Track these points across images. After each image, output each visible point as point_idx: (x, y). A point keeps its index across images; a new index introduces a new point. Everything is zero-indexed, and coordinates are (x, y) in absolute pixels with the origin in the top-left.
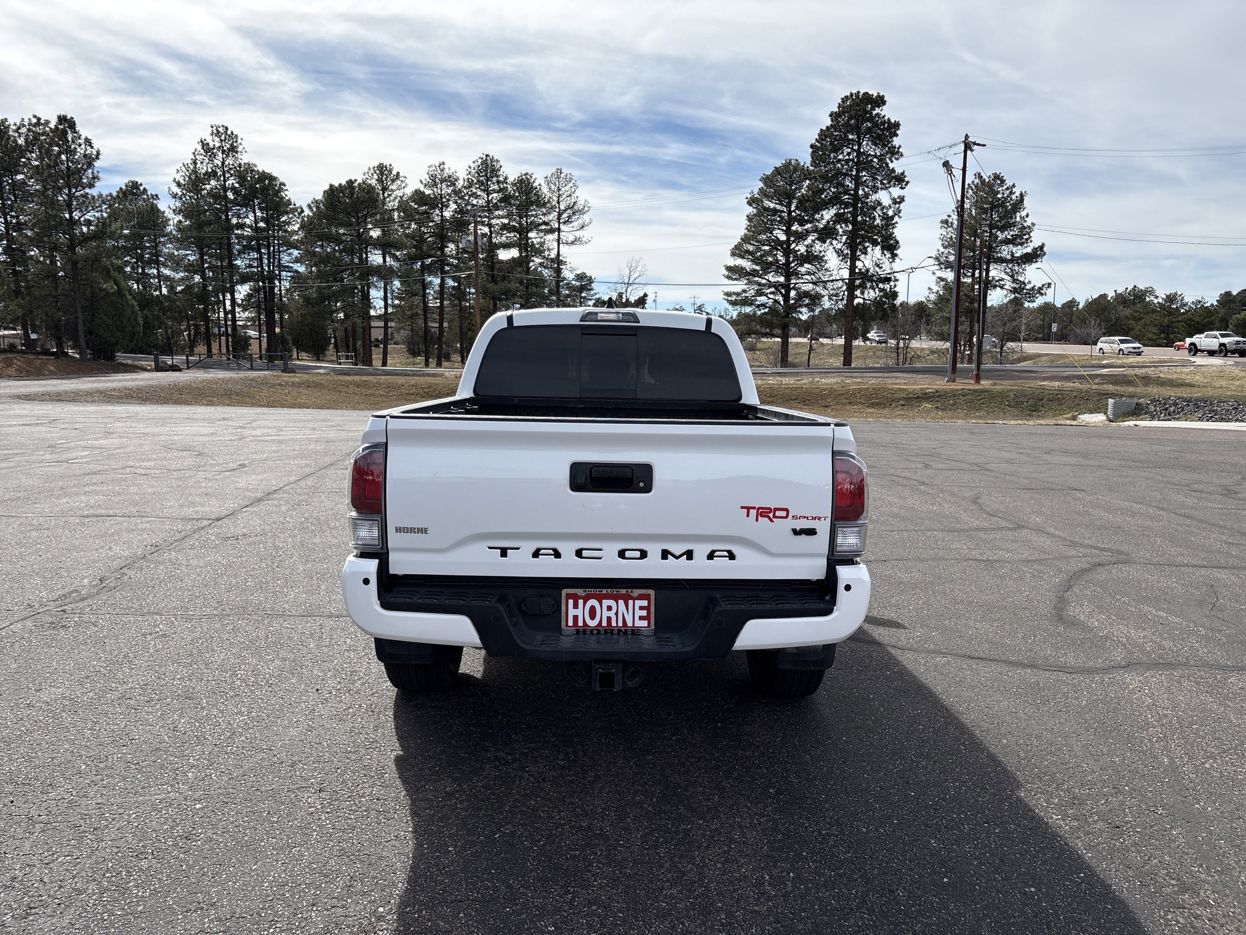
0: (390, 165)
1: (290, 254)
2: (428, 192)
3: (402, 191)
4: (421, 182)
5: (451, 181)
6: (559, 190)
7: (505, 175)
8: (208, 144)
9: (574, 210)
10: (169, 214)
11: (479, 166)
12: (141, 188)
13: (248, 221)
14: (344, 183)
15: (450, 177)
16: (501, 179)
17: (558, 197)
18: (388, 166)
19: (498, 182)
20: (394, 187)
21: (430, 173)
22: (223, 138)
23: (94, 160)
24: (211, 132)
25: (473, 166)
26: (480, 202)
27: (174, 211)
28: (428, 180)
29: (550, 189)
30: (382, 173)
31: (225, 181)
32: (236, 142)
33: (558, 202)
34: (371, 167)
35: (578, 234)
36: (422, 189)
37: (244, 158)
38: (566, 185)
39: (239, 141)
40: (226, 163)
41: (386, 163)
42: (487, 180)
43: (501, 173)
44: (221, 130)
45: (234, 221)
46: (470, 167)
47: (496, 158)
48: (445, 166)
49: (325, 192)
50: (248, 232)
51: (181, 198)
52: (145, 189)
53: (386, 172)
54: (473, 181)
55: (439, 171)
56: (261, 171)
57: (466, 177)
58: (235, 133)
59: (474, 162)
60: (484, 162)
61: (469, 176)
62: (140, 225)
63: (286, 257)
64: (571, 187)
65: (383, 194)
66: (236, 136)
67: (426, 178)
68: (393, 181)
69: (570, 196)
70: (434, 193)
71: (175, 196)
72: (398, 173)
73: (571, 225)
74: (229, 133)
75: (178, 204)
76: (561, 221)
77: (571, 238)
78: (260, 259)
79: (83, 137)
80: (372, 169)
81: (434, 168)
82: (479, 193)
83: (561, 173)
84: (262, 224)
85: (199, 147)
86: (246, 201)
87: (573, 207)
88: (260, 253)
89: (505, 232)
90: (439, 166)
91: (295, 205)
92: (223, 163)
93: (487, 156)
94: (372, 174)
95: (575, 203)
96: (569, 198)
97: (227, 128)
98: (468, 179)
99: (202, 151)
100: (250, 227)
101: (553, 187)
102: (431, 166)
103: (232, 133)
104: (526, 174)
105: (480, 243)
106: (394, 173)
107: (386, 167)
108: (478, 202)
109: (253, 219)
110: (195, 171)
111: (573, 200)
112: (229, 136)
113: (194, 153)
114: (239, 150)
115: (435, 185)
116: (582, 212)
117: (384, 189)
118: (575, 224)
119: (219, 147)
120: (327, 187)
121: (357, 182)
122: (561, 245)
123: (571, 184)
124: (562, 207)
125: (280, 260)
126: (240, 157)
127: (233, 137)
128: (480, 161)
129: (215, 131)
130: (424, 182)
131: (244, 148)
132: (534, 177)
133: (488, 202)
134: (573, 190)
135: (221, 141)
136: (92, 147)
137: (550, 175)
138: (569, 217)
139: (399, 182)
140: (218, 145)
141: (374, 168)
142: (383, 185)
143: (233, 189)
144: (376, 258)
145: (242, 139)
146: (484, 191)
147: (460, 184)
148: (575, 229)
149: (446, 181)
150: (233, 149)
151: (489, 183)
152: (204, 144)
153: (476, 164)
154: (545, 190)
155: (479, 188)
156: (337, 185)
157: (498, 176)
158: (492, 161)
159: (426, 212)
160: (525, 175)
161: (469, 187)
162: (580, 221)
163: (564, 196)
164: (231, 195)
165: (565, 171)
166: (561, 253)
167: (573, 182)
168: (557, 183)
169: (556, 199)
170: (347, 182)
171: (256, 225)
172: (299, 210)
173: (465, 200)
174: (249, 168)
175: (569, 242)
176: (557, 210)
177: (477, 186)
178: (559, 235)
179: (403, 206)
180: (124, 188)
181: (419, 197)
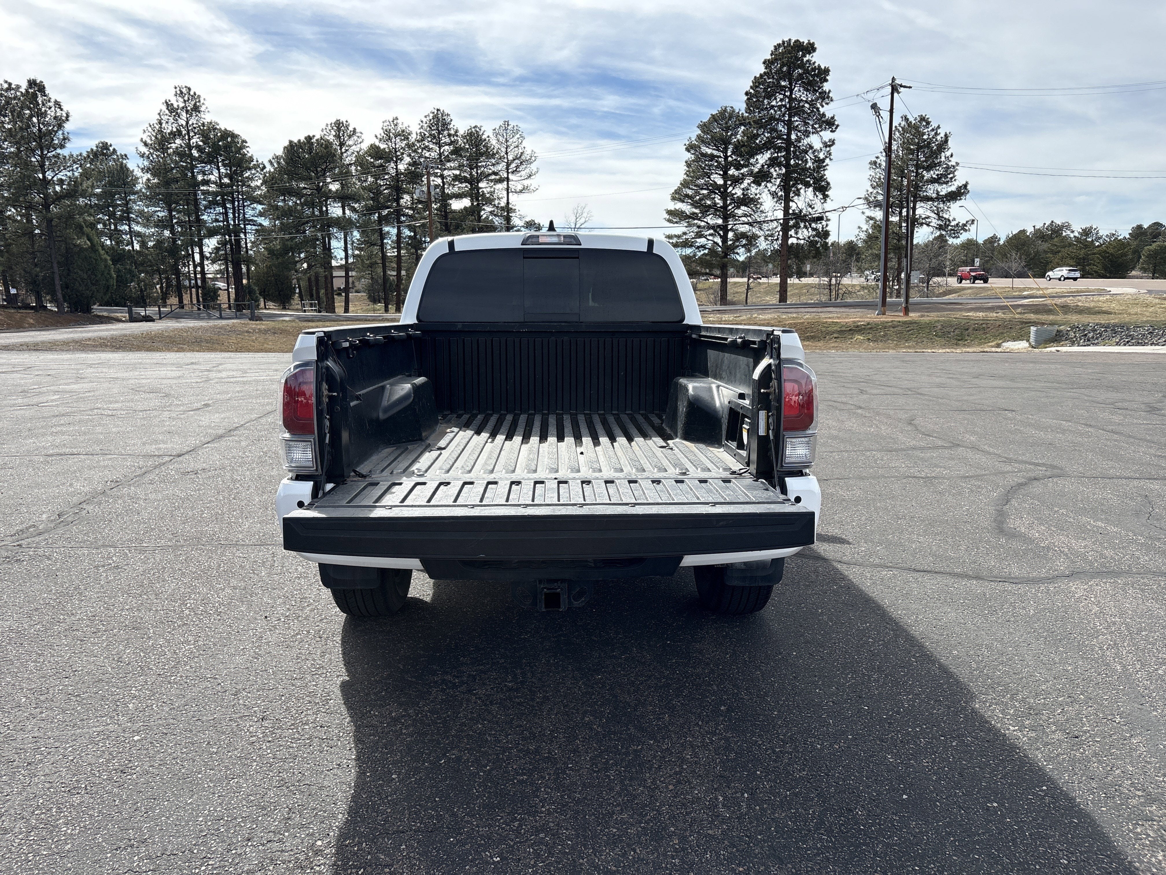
0: (347, 122)
1: (254, 209)
2: (382, 146)
3: (359, 146)
4: (376, 136)
5: (404, 135)
6: (507, 141)
7: (455, 128)
8: (172, 104)
9: (522, 160)
10: (138, 173)
11: (430, 120)
12: (111, 149)
13: (212, 178)
14: (302, 139)
15: (403, 131)
16: (452, 132)
17: (507, 148)
18: (345, 123)
19: (449, 135)
20: (350, 142)
21: (385, 128)
22: (186, 98)
23: (64, 122)
24: (174, 93)
25: (425, 120)
26: (432, 154)
27: (142, 169)
28: (383, 134)
29: (498, 140)
30: (339, 129)
31: (189, 139)
32: (199, 101)
33: (507, 153)
34: (329, 124)
35: (526, 182)
36: (377, 143)
37: (207, 118)
38: (513, 136)
39: (202, 101)
40: (190, 123)
41: (343, 119)
42: (439, 133)
43: (451, 126)
44: (184, 90)
45: (200, 178)
46: (422, 122)
47: (446, 112)
48: (398, 121)
49: (285, 148)
50: (213, 188)
51: (148, 157)
52: (114, 149)
53: (343, 128)
54: (425, 135)
55: (393, 126)
56: (223, 129)
57: (419, 131)
58: (197, 94)
59: (426, 117)
60: (435, 117)
61: (422, 130)
62: (111, 184)
63: (250, 211)
64: (518, 138)
65: (341, 149)
66: (199, 96)
67: (380, 133)
68: (350, 137)
69: (517, 146)
70: (388, 147)
71: (142, 156)
72: (355, 129)
73: (519, 174)
74: (192, 93)
75: (146, 163)
76: (510, 171)
77: (519, 187)
78: (226, 214)
79: (52, 100)
80: (329, 126)
81: (388, 123)
82: (431, 146)
83: (508, 125)
84: (226, 180)
85: (164, 108)
86: (210, 159)
87: (520, 157)
88: (225, 208)
89: (457, 183)
90: (393, 121)
91: (257, 161)
92: (187, 123)
93: (438, 110)
94: (330, 130)
95: (522, 153)
96: (516, 149)
97: (189, 89)
98: (421, 133)
99: (167, 112)
100: (215, 183)
101: (501, 139)
102: (386, 121)
103: (195, 94)
104: (476, 127)
105: (433, 193)
106: (351, 128)
107: (343, 124)
108: (430, 155)
109: (217, 175)
110: (160, 131)
111: (521, 151)
112: (192, 96)
113: (159, 114)
114: (202, 109)
115: (390, 139)
116: (529, 162)
117: (342, 145)
118: (523, 173)
119: (183, 108)
120: (287, 144)
121: (315, 138)
122: (510, 194)
123: (518, 136)
124: (510, 158)
125: (244, 214)
126: (203, 116)
127: (195, 97)
128: (431, 115)
129: (178, 92)
130: (379, 137)
131: (207, 108)
132: (483, 129)
133: (440, 154)
134: (520, 141)
135: (185, 101)
136: (62, 110)
137: (498, 128)
138: (517, 167)
139: (355, 138)
140: (182, 105)
141: (331, 124)
142: (340, 141)
143: (198, 147)
144: (335, 210)
145: (204, 99)
146: (436, 144)
147: (413, 138)
148: (523, 178)
149: (400, 135)
150: (196, 109)
151: (441, 136)
152: (168, 105)
153: (428, 118)
154: (494, 142)
155: (431, 141)
156: (296, 141)
157: (448, 130)
158: (442, 115)
159: (381, 165)
160: (474, 127)
161: (422, 141)
162: (527, 171)
163: (512, 147)
164: (195, 153)
165: (512, 123)
166: (510, 201)
167: (520, 133)
168: (505, 134)
169: (504, 150)
170: (306, 138)
171: (220, 181)
172: (261, 166)
173: (417, 153)
174: (212, 127)
175: (518, 190)
176: (506, 160)
177: (430, 139)
178: (508, 184)
179: (360, 161)
180: (95, 148)
181: (375, 152)
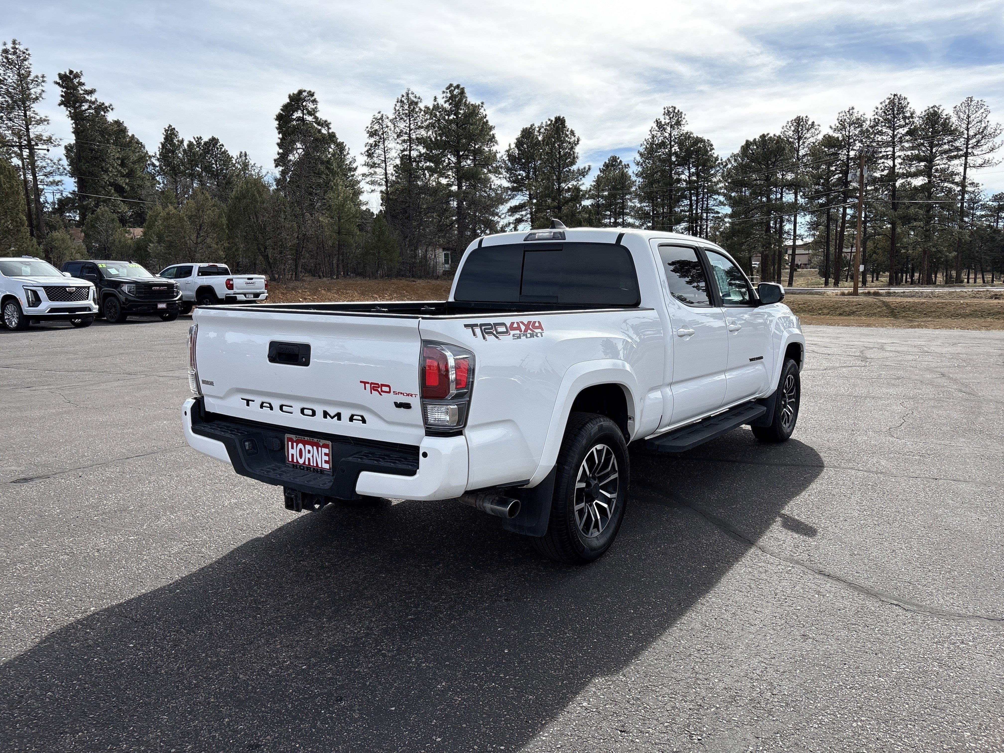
0: (807, 117)
1: (715, 200)
2: (836, 135)
3: (815, 137)
4: (831, 127)
5: (858, 123)
6: (969, 117)
7: (912, 110)
8: (661, 122)
9: (982, 134)
10: (634, 178)
11: (886, 106)
12: (618, 161)
13: (683, 177)
14: (757, 137)
15: (858, 119)
16: (908, 114)
17: (968, 124)
18: (804, 118)
19: (905, 118)
20: (808, 135)
21: (840, 118)
22: (671, 116)
24: (663, 113)
25: (880, 106)
26: (885, 138)
27: (637, 175)
28: (838, 125)
29: (959, 117)
30: (798, 124)
31: (671, 148)
32: (681, 117)
33: (968, 129)
34: (790, 121)
35: (987, 157)
36: (831, 133)
37: (685, 129)
38: (976, 112)
39: (683, 116)
40: (672, 135)
41: (803, 115)
42: (894, 117)
43: (908, 109)
44: (671, 110)
45: (675, 177)
46: (877, 108)
47: (903, 96)
48: (854, 111)
49: (743, 146)
50: (684, 185)
51: (642, 165)
52: (621, 161)
53: (802, 123)
54: (879, 120)
55: (848, 116)
56: (695, 137)
57: (873, 118)
58: (680, 111)
59: (881, 103)
60: (892, 102)
61: (876, 117)
62: (614, 188)
63: (712, 202)
64: (983, 113)
65: (799, 143)
66: (681, 113)
67: (835, 123)
68: (808, 130)
69: (981, 121)
70: (843, 136)
71: (638, 164)
72: (813, 122)
73: (980, 149)
74: (676, 111)
75: (640, 169)
76: (969, 146)
77: (979, 161)
78: (691, 205)
79: (570, 130)
80: (790, 123)
81: (844, 114)
82: (884, 130)
83: (971, 101)
84: (694, 178)
85: (655, 125)
86: (684, 161)
87: (982, 132)
88: (691, 200)
89: (914, 162)
90: (849, 112)
91: (722, 160)
92: (670, 134)
93: (895, 95)
94: (790, 127)
95: (985, 127)
96: (979, 124)
97: (675, 108)
98: (875, 119)
99: (657, 128)
100: (685, 181)
101: (962, 115)
102: (842, 112)
103: (678, 111)
104: (934, 106)
105: (865, 175)
106: (810, 123)
107: (802, 119)
108: (882, 139)
109: (688, 174)
110: (652, 144)
111: (983, 125)
112: (676, 113)
113: (650, 131)
114: (683, 123)
115: (845, 128)
116: (993, 135)
117: (799, 138)
118: (985, 147)
119: (668, 123)
120: (744, 143)
121: (769, 136)
122: (968, 169)
123: (982, 110)
124: (971, 133)
125: (707, 204)
126: (682, 129)
127: (679, 114)
128: (887, 101)
129: (666, 112)
130: (834, 127)
131: (686, 121)
132: (941, 108)
133: (894, 136)
134: (984, 115)
135: (670, 118)
136: (575, 136)
137: (959, 105)
138: (978, 142)
139: (813, 130)
140: (668, 121)
141: (791, 121)
142: (798, 135)
143: (676, 153)
144: (789, 197)
145: (685, 115)
146: (889, 127)
147: (866, 126)
148: (983, 152)
149: (854, 123)
150: (678, 123)
151: (896, 119)
152: (658, 123)
153: (884, 104)
154: (954, 119)
155: (885, 126)
156: (752, 141)
157: (904, 113)
158: (899, 99)
159: (833, 154)
160: (932, 108)
161: (875, 126)
162: (990, 144)
163: (973, 124)
164: (674, 159)
165: (976, 99)
166: (967, 176)
167: (985, 107)
168: (967, 111)
169: (964, 126)
170: (760, 137)
171: (689, 178)
172: (724, 164)
173: (870, 138)
174: (688, 136)
175: (977, 165)
176: (966, 136)
177: (883, 124)
178: (966, 159)
179: (815, 152)
180: (607, 162)
181: (829, 141)
